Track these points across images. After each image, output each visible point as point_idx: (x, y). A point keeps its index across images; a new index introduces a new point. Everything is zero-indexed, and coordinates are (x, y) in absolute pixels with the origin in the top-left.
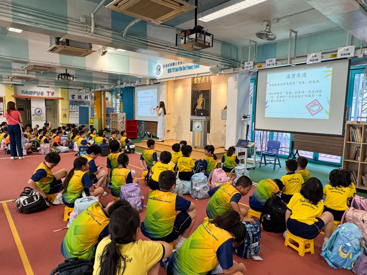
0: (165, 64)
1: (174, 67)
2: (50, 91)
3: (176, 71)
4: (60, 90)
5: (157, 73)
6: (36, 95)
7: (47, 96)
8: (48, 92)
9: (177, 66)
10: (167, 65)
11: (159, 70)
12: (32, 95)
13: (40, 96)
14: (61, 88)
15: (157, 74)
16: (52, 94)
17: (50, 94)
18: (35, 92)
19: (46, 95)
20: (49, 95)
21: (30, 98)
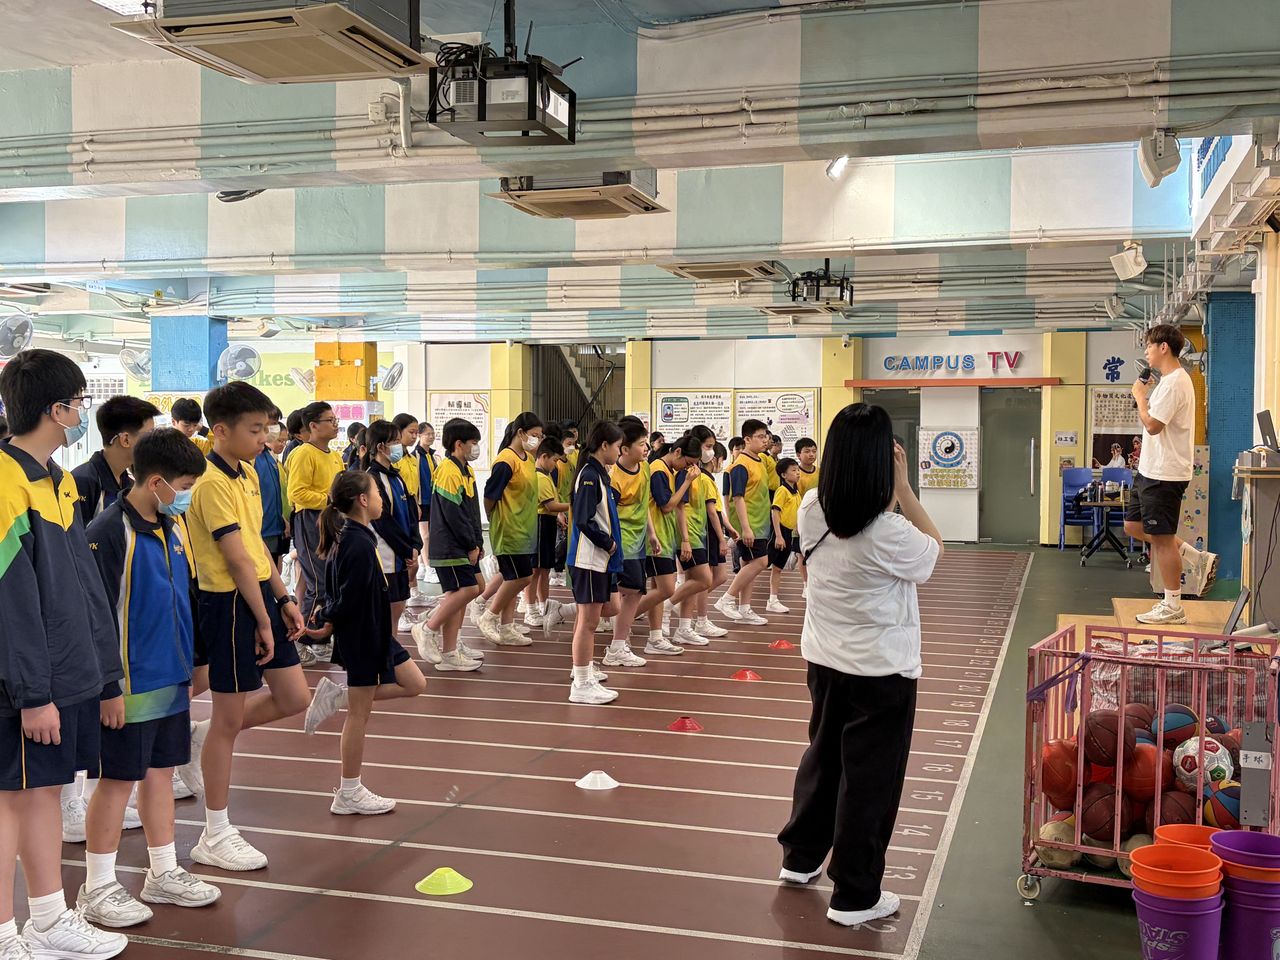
4: (1047, 338)
5: (1188, 201)
6: (941, 374)
7: (992, 375)
8: (994, 354)
12: (927, 376)
13: (960, 374)
14: (1054, 331)
16: (1011, 366)
17: (1004, 363)
18: (939, 359)
19: (983, 372)
20: (1000, 370)
21: (919, 389)
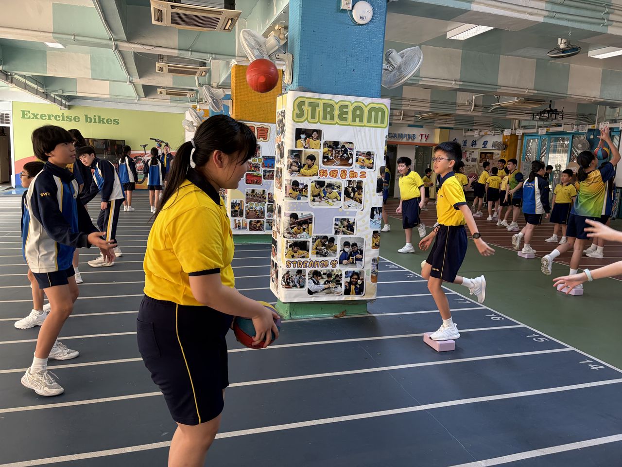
2: (424, 133)
4: (438, 131)
6: (404, 140)
7: (419, 142)
8: (422, 135)
12: (400, 141)
13: (410, 141)
14: (440, 128)
16: (426, 139)
17: (424, 138)
18: (405, 135)
19: (417, 140)
20: (422, 140)
21: (397, 145)
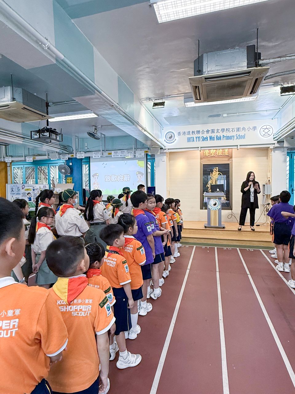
0: (182, 131)
1: (200, 135)
3: (203, 140)
5: (166, 140)
9: (205, 135)
10: (185, 132)
11: (171, 137)
15: (167, 142)
